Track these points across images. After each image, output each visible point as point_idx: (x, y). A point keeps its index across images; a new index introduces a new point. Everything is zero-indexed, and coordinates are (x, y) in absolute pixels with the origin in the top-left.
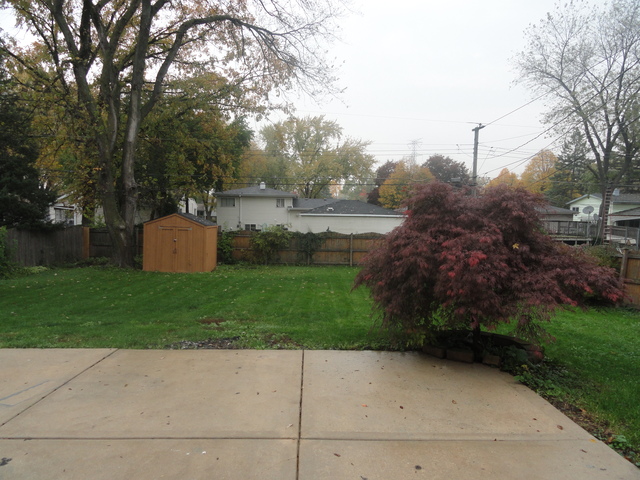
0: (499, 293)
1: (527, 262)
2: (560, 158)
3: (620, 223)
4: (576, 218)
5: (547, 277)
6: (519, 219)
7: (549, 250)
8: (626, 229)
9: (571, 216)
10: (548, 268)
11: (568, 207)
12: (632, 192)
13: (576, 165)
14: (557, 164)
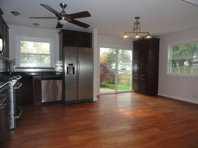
0: (103, 76)
1: (106, 72)
2: (109, 53)
3: (122, 69)
4: (112, 68)
5: (109, 74)
6: (105, 67)
7: (109, 71)
8: (122, 70)
9: (111, 67)
10: (109, 73)
11: (111, 65)
12: (124, 62)
13: (112, 55)
14: (108, 55)
